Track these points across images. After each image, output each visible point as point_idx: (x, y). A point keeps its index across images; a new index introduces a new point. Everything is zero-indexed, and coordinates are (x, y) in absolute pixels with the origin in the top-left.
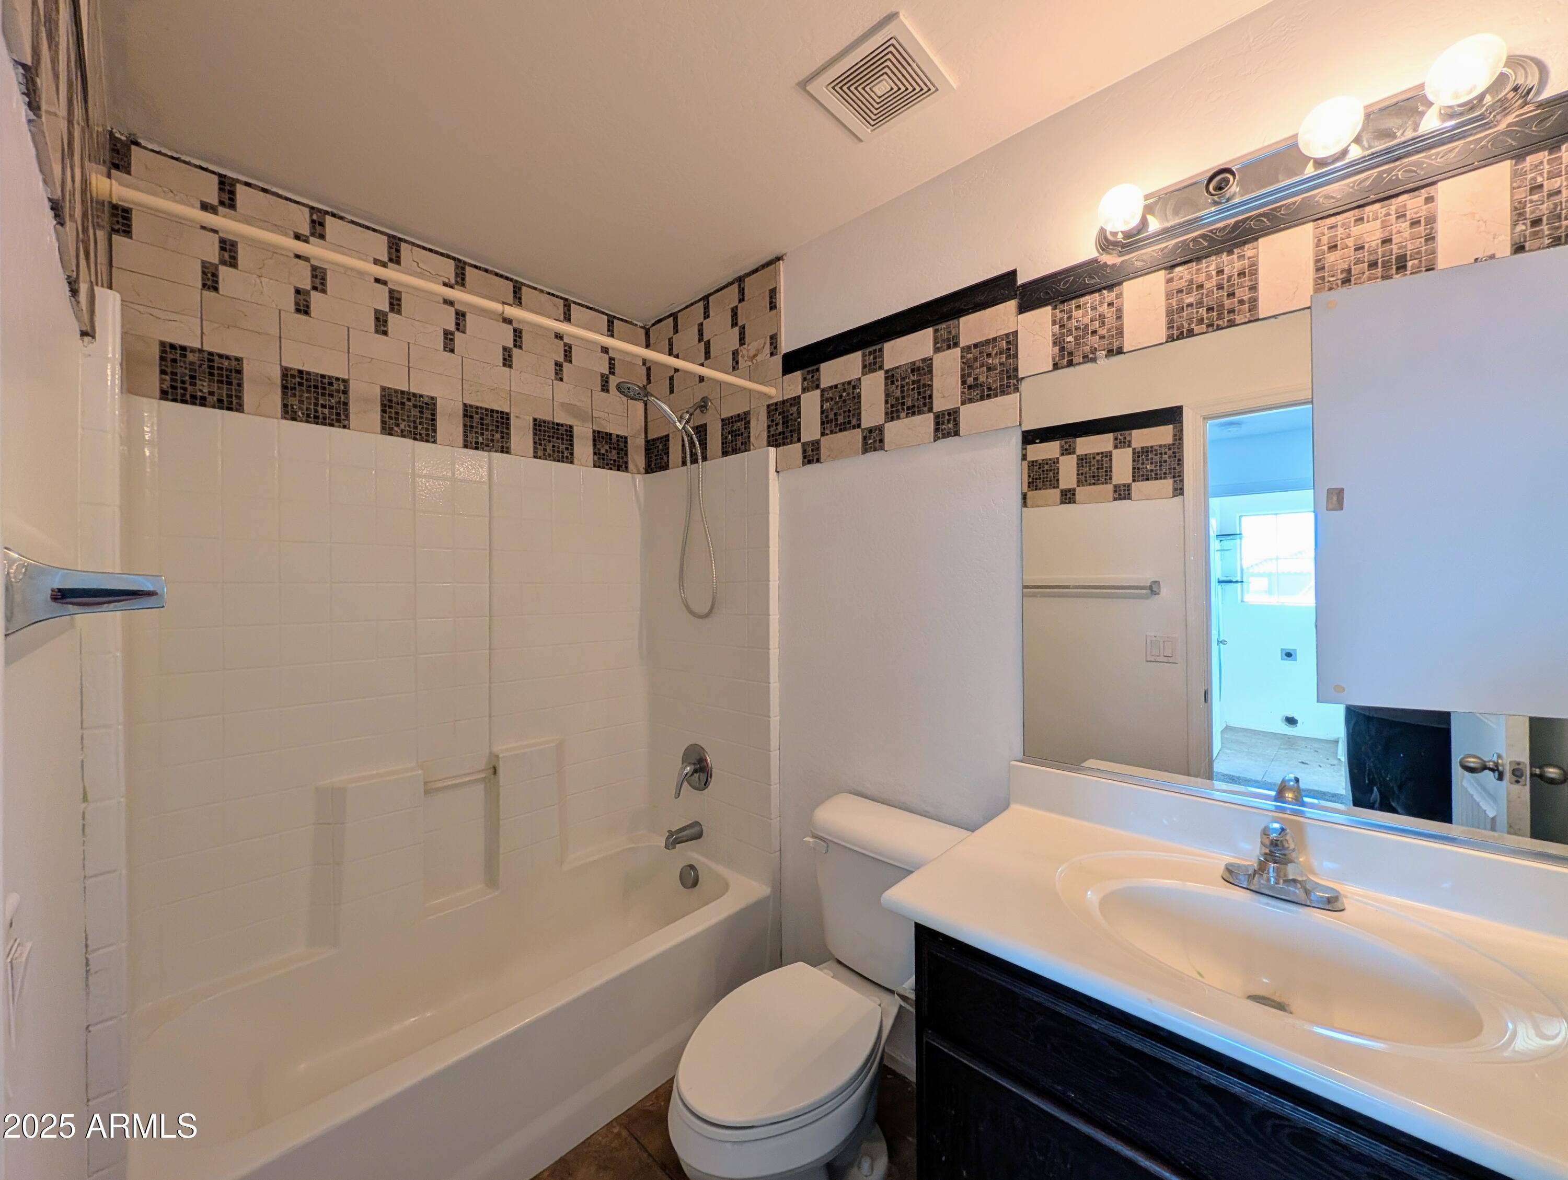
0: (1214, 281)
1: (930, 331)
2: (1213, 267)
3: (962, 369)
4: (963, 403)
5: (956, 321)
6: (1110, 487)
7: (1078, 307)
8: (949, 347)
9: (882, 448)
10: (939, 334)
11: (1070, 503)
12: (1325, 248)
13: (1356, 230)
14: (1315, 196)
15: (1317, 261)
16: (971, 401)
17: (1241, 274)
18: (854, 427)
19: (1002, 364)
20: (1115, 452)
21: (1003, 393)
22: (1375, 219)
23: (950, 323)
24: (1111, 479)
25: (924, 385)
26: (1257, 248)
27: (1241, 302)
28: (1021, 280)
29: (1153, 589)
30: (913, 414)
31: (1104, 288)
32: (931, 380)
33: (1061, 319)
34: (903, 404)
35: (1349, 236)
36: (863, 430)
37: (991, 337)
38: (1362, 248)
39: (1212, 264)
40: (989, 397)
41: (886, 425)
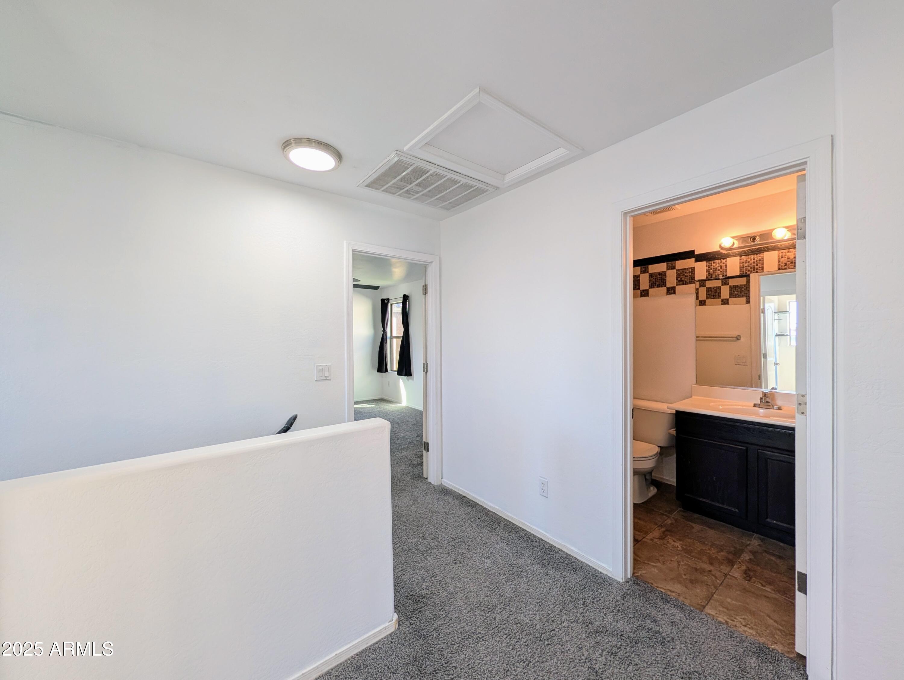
0: (753, 261)
1: (665, 263)
2: (752, 258)
3: (677, 276)
4: (677, 285)
5: (674, 262)
6: (720, 300)
7: (714, 263)
8: (672, 269)
9: (648, 296)
10: (669, 265)
11: (703, 305)
12: (780, 257)
13: (788, 254)
14: (778, 245)
15: (779, 260)
16: (680, 285)
17: (760, 260)
18: (637, 289)
19: (690, 275)
20: (722, 287)
21: (690, 283)
22: (792, 252)
23: (672, 262)
24: (720, 296)
25: (663, 279)
26: (763, 255)
27: (760, 267)
28: (696, 253)
29: (738, 338)
30: (659, 287)
31: (722, 259)
32: (666, 277)
33: (709, 265)
34: (655, 284)
35: (786, 255)
36: (641, 290)
37: (686, 268)
38: (789, 258)
39: (752, 257)
40: (685, 284)
41: (650, 289)
